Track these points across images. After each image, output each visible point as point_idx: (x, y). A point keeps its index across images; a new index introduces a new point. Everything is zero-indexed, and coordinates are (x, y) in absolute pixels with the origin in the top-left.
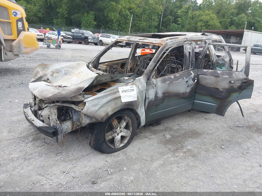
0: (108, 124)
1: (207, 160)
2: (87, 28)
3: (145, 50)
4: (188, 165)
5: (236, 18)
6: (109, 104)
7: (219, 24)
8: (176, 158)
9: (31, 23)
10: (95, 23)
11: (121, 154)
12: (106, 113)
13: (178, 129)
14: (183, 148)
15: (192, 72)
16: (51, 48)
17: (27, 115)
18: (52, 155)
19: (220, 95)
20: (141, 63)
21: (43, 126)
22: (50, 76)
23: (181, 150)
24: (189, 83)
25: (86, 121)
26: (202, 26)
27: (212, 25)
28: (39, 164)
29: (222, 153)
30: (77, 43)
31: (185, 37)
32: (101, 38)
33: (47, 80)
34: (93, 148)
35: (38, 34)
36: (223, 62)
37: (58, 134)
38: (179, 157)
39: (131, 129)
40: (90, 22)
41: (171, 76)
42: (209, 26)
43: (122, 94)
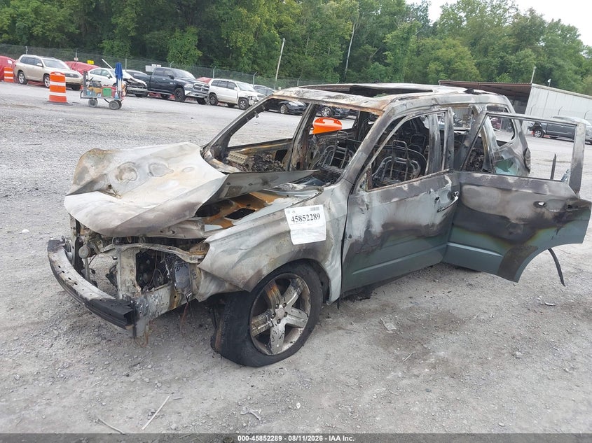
0: (259, 296)
1: (486, 385)
2: (180, 64)
3: (324, 121)
4: (443, 398)
5: (512, 57)
6: (263, 248)
7: (475, 68)
8: (414, 380)
9: (51, 47)
10: (200, 53)
11: (286, 370)
12: (256, 270)
13: (411, 309)
14: (428, 356)
15: (447, 178)
16: (99, 107)
17: (60, 270)
18: (121, 370)
19: (511, 233)
20: (322, 151)
21: (102, 298)
22: (114, 178)
23: (425, 360)
24: (442, 202)
25: (207, 289)
26: (438, 72)
27: (461, 71)
28: (89, 391)
29: (517, 369)
30: (157, 98)
31: (432, 97)
32: (213, 89)
33: (108, 190)
34: (218, 352)
35: (69, 72)
36: (511, 157)
37: (138, 319)
38: (421, 378)
39: (309, 308)
40: (188, 52)
41: (403, 186)
42: (454, 71)
43: (292, 226)
